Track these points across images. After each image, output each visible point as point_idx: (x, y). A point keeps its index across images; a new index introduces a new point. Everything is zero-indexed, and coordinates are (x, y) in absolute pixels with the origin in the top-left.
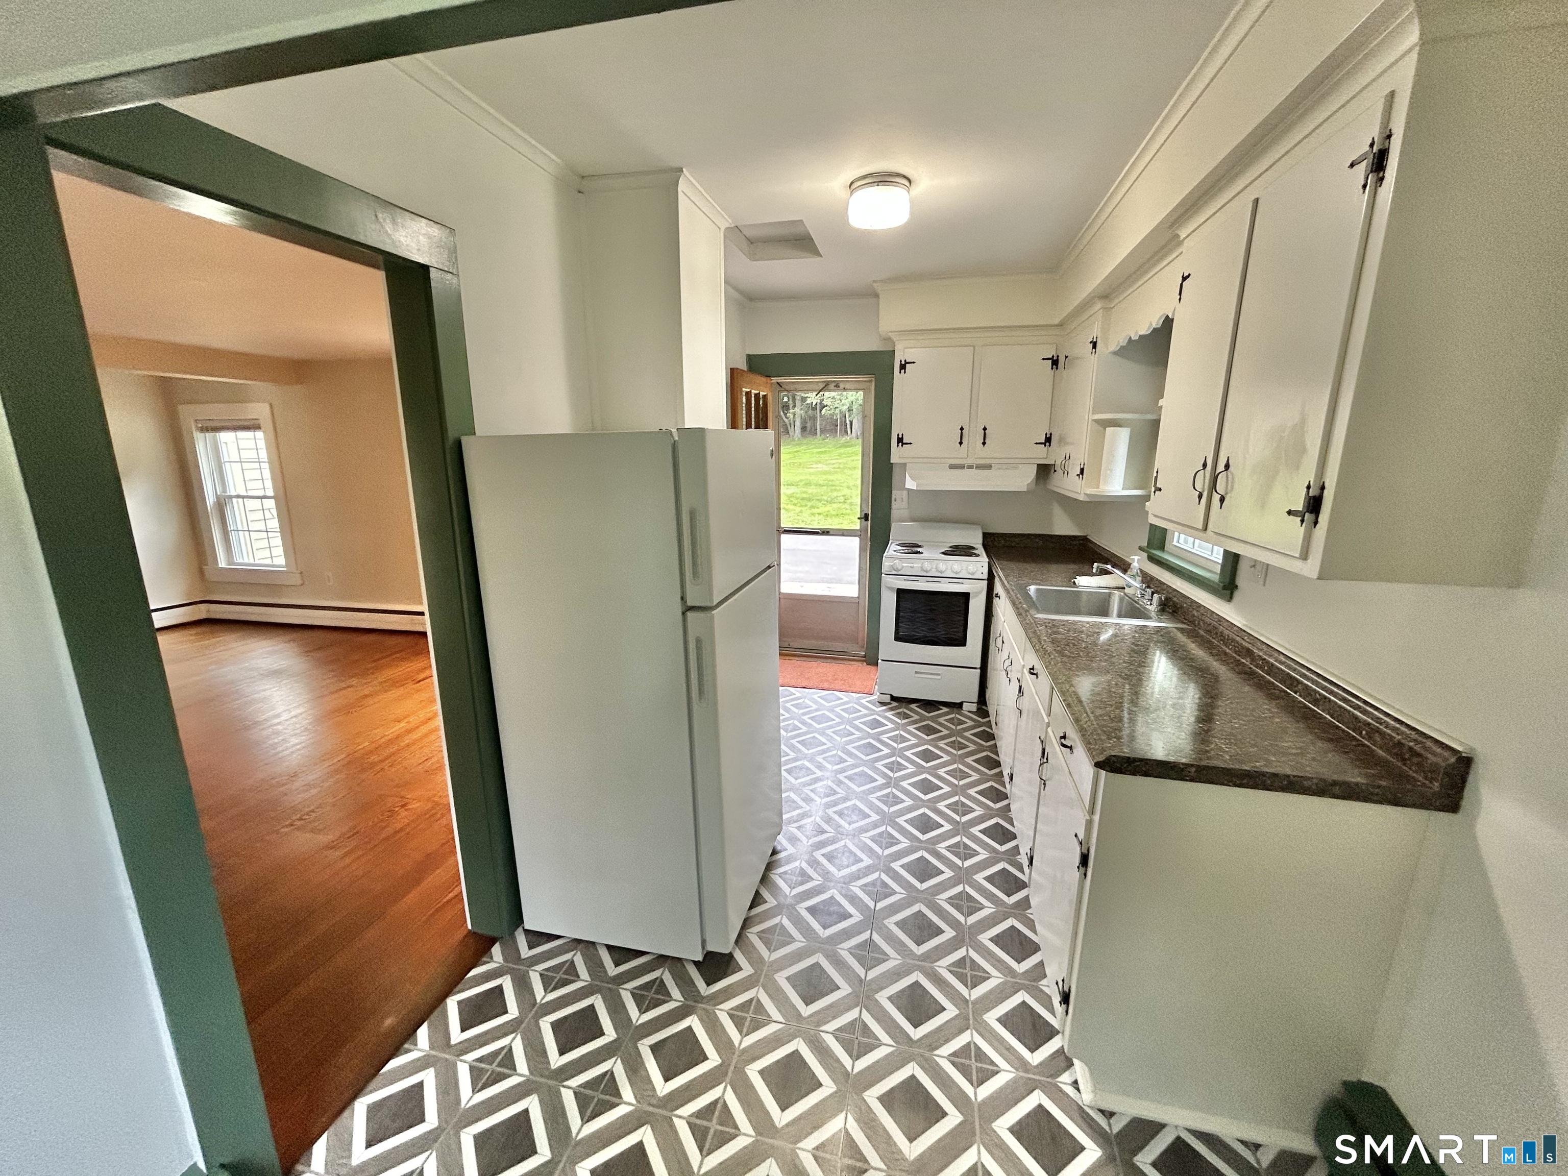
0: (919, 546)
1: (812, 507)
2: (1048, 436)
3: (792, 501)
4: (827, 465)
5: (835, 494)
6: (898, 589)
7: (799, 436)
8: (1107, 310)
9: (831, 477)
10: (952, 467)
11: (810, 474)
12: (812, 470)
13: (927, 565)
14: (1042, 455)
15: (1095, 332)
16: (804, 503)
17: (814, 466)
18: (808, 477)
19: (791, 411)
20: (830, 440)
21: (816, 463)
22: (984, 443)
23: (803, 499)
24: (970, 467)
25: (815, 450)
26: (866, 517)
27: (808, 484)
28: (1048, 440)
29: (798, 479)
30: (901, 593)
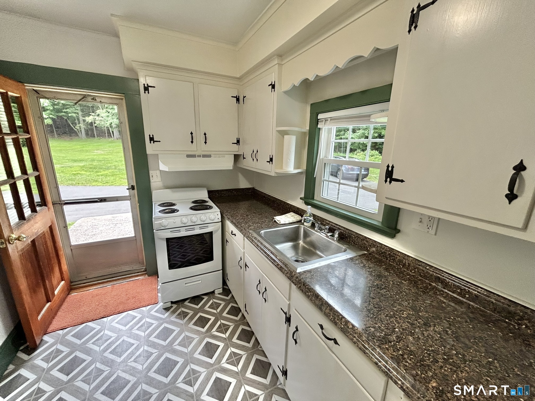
0: (174, 205)
1: (97, 172)
2: (238, 139)
3: (83, 169)
4: (103, 151)
5: (109, 165)
6: (167, 239)
7: (85, 137)
8: (280, 65)
9: (106, 157)
10: (188, 156)
11: (94, 155)
12: (95, 153)
13: (185, 220)
14: (235, 149)
15: (272, 78)
16: (91, 170)
17: (96, 151)
18: (93, 157)
19: (78, 125)
20: (103, 140)
21: (97, 150)
22: (206, 143)
23: (91, 168)
24: (199, 156)
25: (95, 144)
26: (133, 188)
27: (93, 160)
28: (238, 142)
29: (87, 158)
30: (168, 240)
